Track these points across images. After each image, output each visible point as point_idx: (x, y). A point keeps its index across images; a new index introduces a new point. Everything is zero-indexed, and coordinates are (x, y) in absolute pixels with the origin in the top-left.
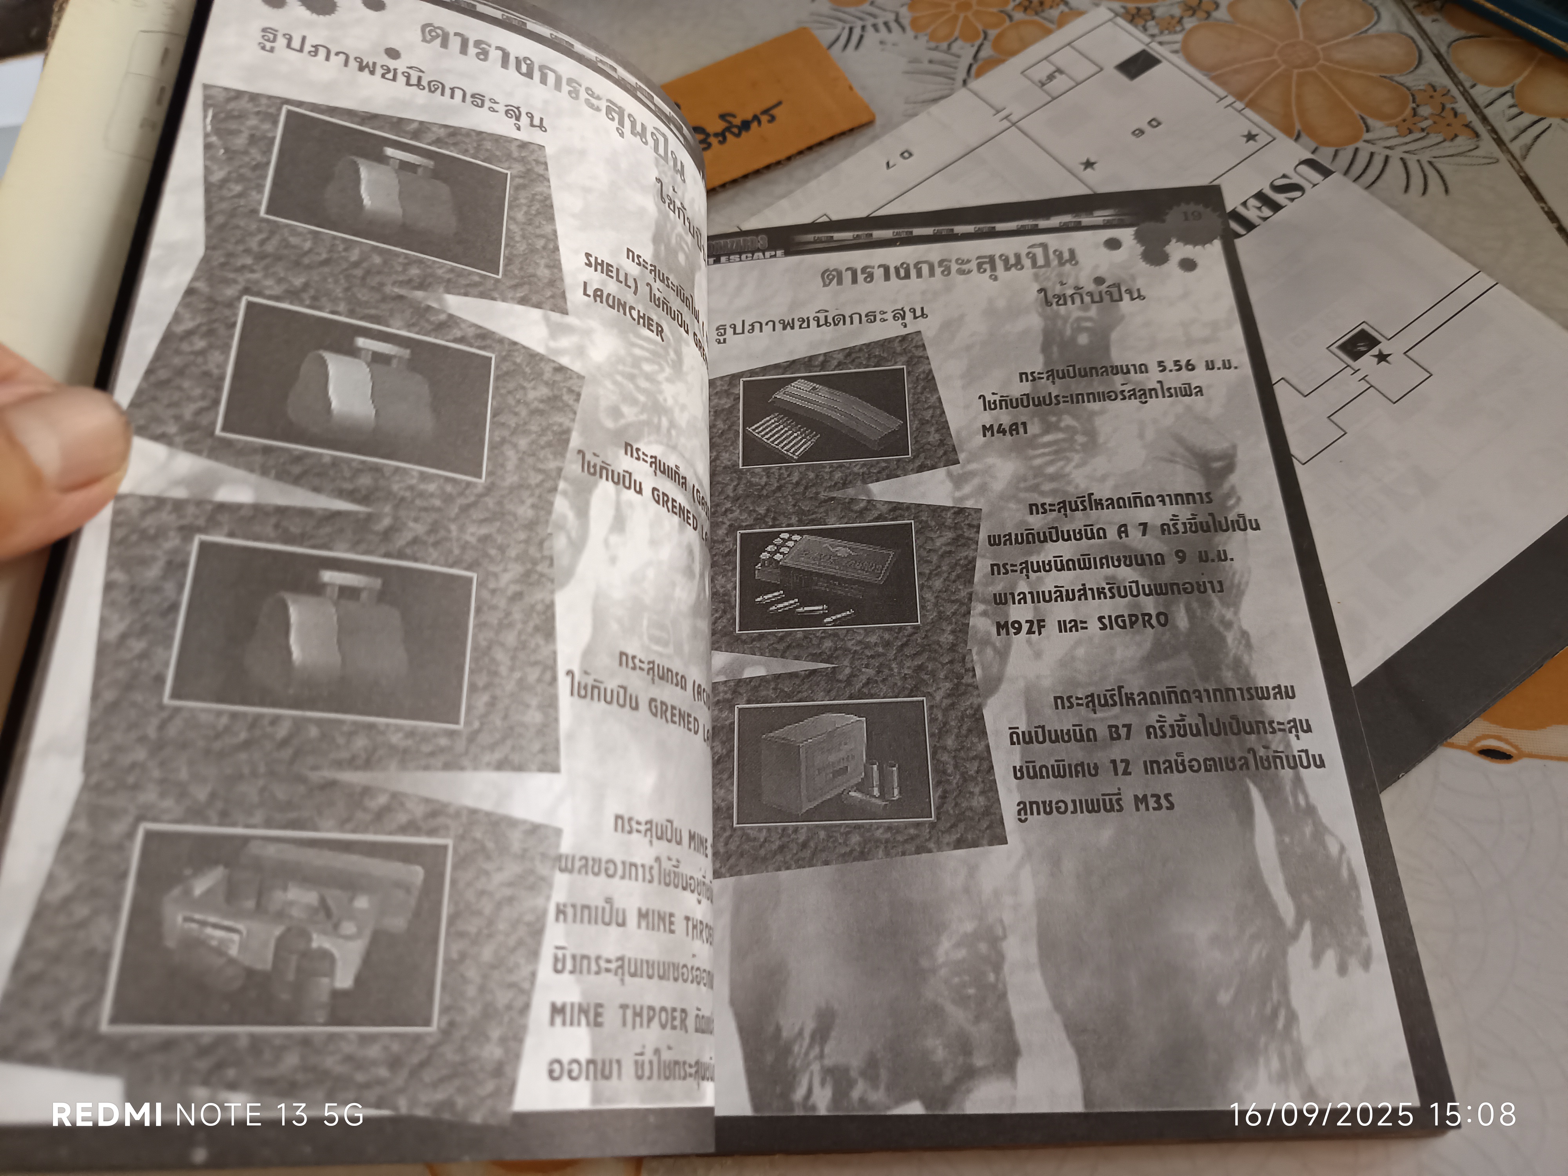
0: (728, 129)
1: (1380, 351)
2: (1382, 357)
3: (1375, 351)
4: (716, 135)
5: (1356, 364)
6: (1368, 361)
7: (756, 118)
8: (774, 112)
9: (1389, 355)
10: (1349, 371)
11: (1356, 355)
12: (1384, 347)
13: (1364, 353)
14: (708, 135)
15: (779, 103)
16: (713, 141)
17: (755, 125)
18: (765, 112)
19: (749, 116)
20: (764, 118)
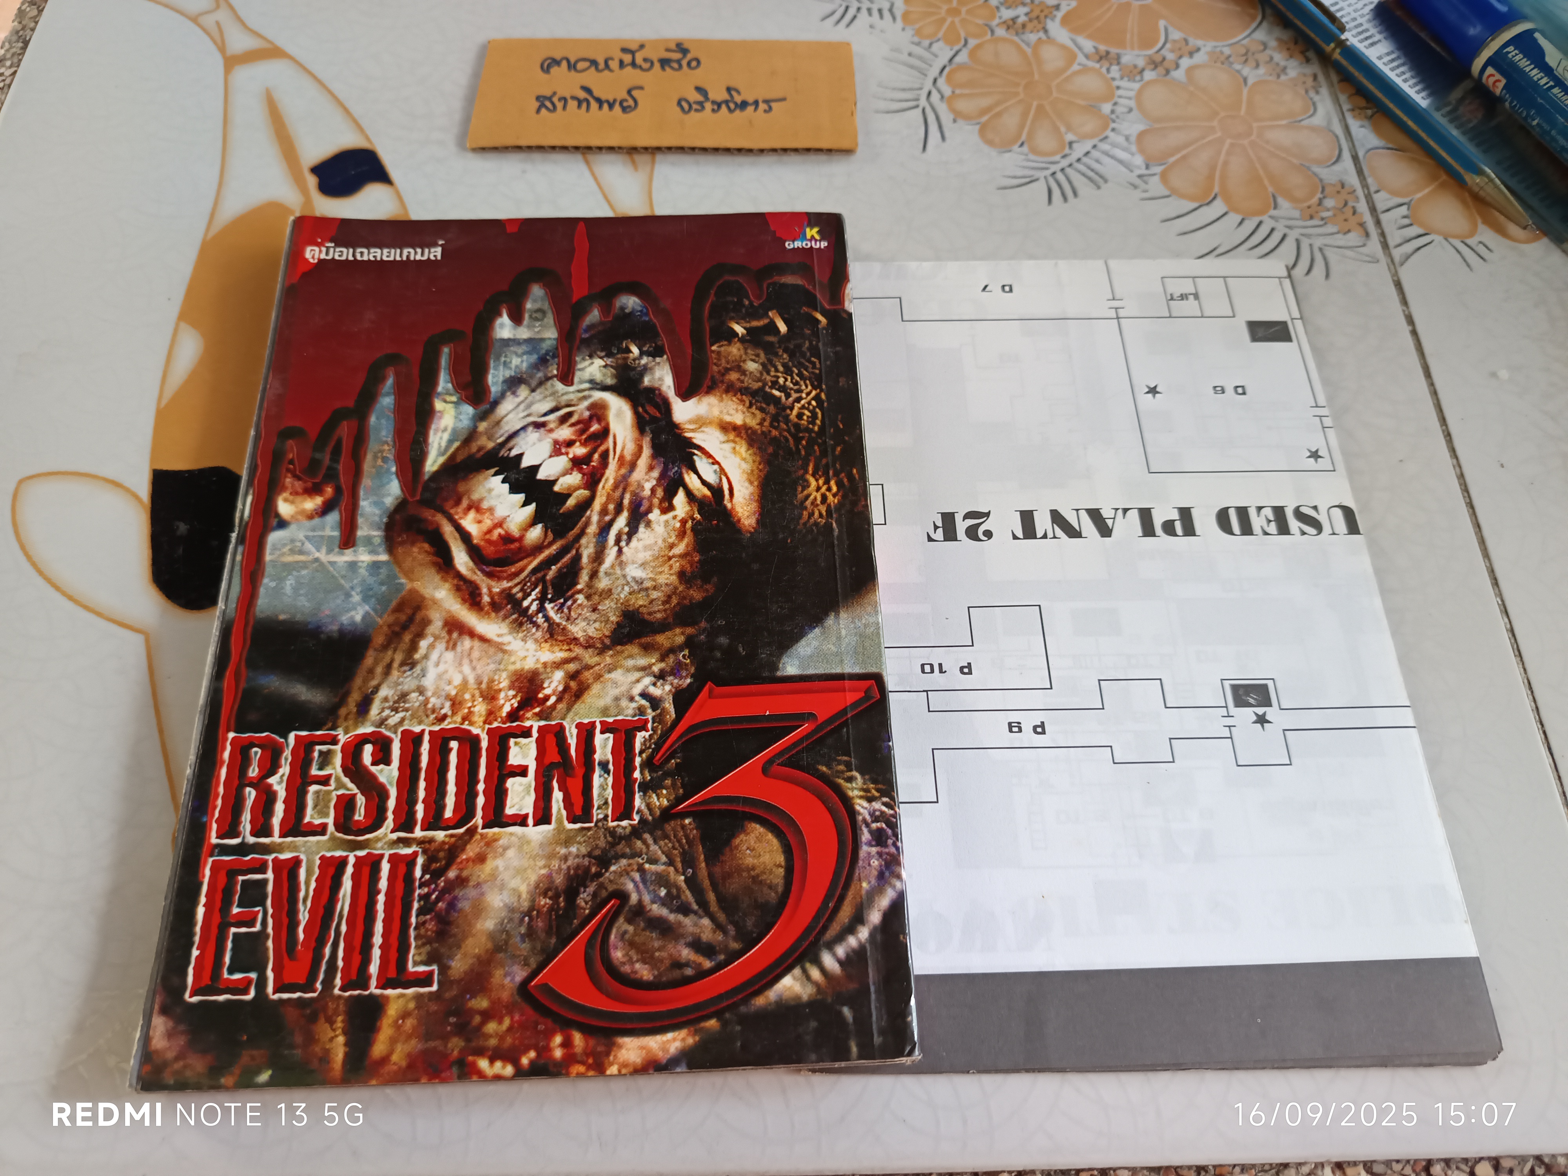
0: (726, 102)
1: (1265, 714)
2: (1262, 720)
3: (1260, 711)
4: (713, 102)
5: (1233, 710)
6: (1248, 714)
7: (756, 103)
8: (773, 105)
9: (1269, 722)
10: (1224, 712)
11: (1240, 702)
12: (1271, 713)
13: (1251, 705)
14: (707, 98)
15: (783, 99)
16: (708, 106)
17: (751, 109)
18: (766, 102)
19: (750, 100)
20: (762, 106)
